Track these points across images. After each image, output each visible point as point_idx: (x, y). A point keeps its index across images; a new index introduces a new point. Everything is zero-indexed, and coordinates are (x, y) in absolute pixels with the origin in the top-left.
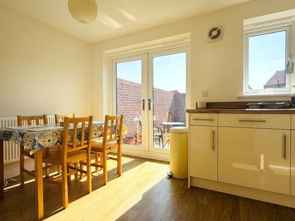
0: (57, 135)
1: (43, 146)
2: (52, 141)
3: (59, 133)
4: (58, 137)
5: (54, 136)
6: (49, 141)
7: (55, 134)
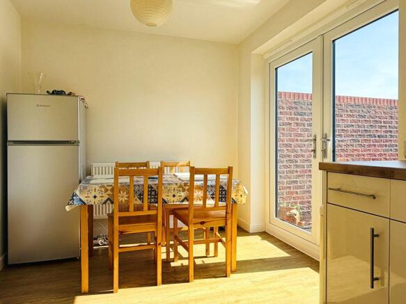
0: (106, 190)
1: (86, 202)
2: (98, 199)
3: (109, 188)
4: (108, 193)
5: (101, 191)
6: (95, 197)
7: (103, 189)
